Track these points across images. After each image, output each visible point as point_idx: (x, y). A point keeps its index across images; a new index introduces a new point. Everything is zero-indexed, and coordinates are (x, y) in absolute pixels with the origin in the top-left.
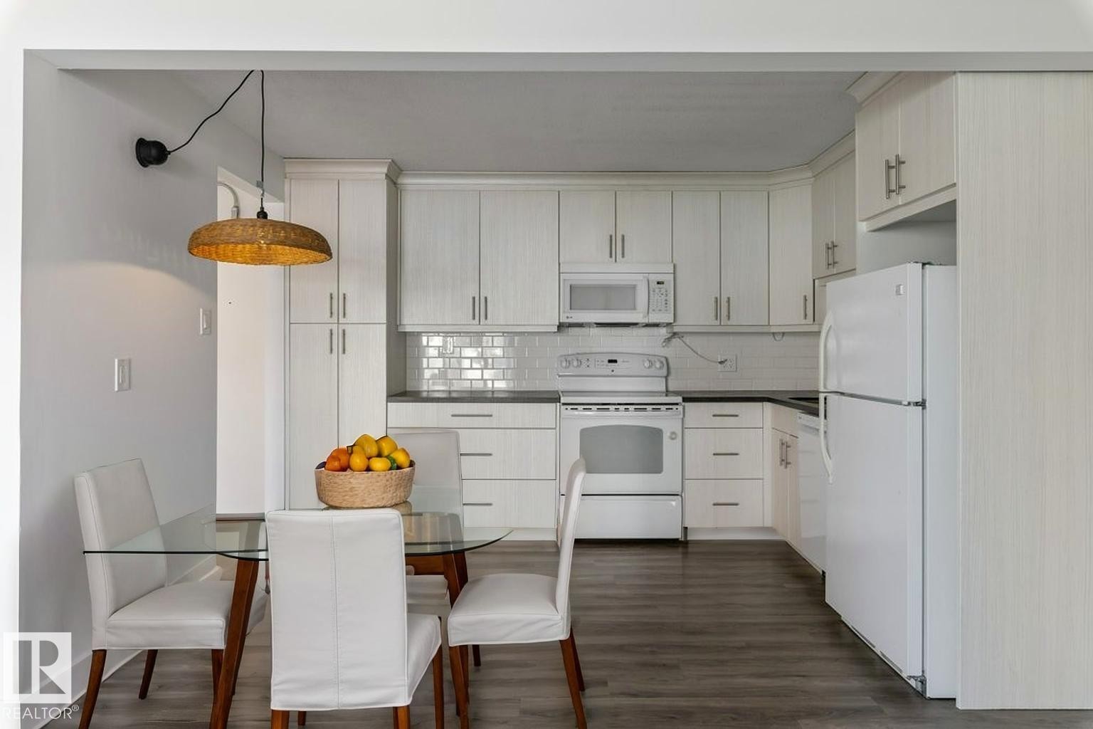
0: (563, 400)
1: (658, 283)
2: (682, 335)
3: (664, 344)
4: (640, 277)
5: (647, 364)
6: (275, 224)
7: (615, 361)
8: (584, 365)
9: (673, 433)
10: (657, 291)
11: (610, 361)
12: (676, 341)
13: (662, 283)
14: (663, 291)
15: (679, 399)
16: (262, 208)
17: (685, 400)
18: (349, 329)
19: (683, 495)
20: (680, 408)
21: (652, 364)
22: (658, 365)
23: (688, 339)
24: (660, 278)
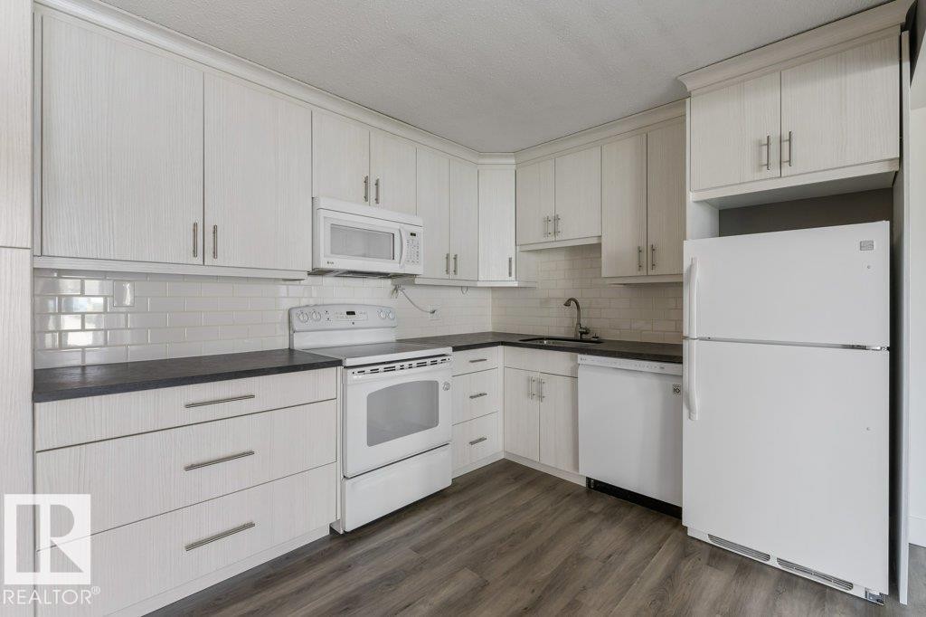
0: (347, 363)
1: (411, 235)
4: (397, 226)
5: (382, 316)
7: (353, 313)
8: (324, 318)
9: (446, 383)
10: (410, 242)
13: (415, 235)
14: (415, 242)
15: (448, 350)
17: (456, 349)
22: (391, 316)
23: (407, 292)
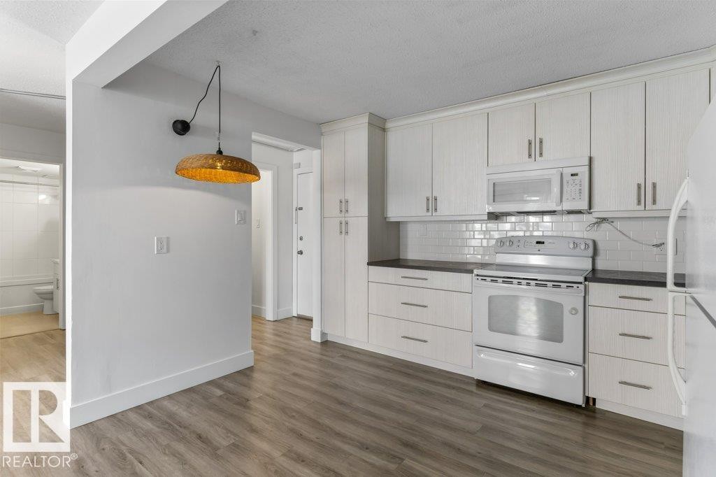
0: (476, 272)
1: (572, 175)
2: (612, 220)
3: (589, 228)
4: (554, 171)
5: (572, 246)
6: (227, 157)
7: (543, 243)
8: (514, 246)
9: (574, 309)
10: (571, 182)
11: (538, 243)
12: (605, 226)
13: (576, 175)
14: (577, 182)
15: (582, 279)
16: (220, 148)
17: (588, 280)
18: (350, 221)
19: (586, 366)
20: (582, 287)
21: (576, 245)
22: (583, 247)
23: (618, 224)
24: (574, 171)
